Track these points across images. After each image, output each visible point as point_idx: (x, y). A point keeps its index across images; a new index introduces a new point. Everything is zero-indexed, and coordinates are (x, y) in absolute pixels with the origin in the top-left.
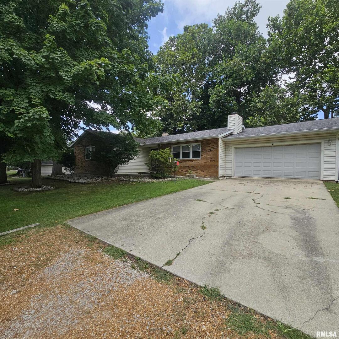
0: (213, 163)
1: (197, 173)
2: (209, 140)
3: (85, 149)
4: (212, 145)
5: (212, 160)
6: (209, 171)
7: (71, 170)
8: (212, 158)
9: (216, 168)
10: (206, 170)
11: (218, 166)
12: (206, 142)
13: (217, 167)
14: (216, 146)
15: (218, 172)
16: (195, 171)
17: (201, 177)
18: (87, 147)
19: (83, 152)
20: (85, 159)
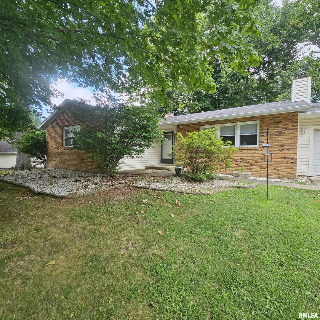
0: (286, 154)
1: (251, 169)
2: (278, 116)
3: (62, 132)
4: (283, 125)
5: (283, 150)
6: (276, 167)
7: (42, 163)
8: (283, 146)
9: (292, 163)
10: (271, 166)
11: (296, 159)
12: (271, 120)
13: (294, 161)
14: (293, 126)
15: (296, 170)
16: (248, 166)
17: (259, 176)
18: (66, 128)
19: (60, 136)
20: (63, 146)
